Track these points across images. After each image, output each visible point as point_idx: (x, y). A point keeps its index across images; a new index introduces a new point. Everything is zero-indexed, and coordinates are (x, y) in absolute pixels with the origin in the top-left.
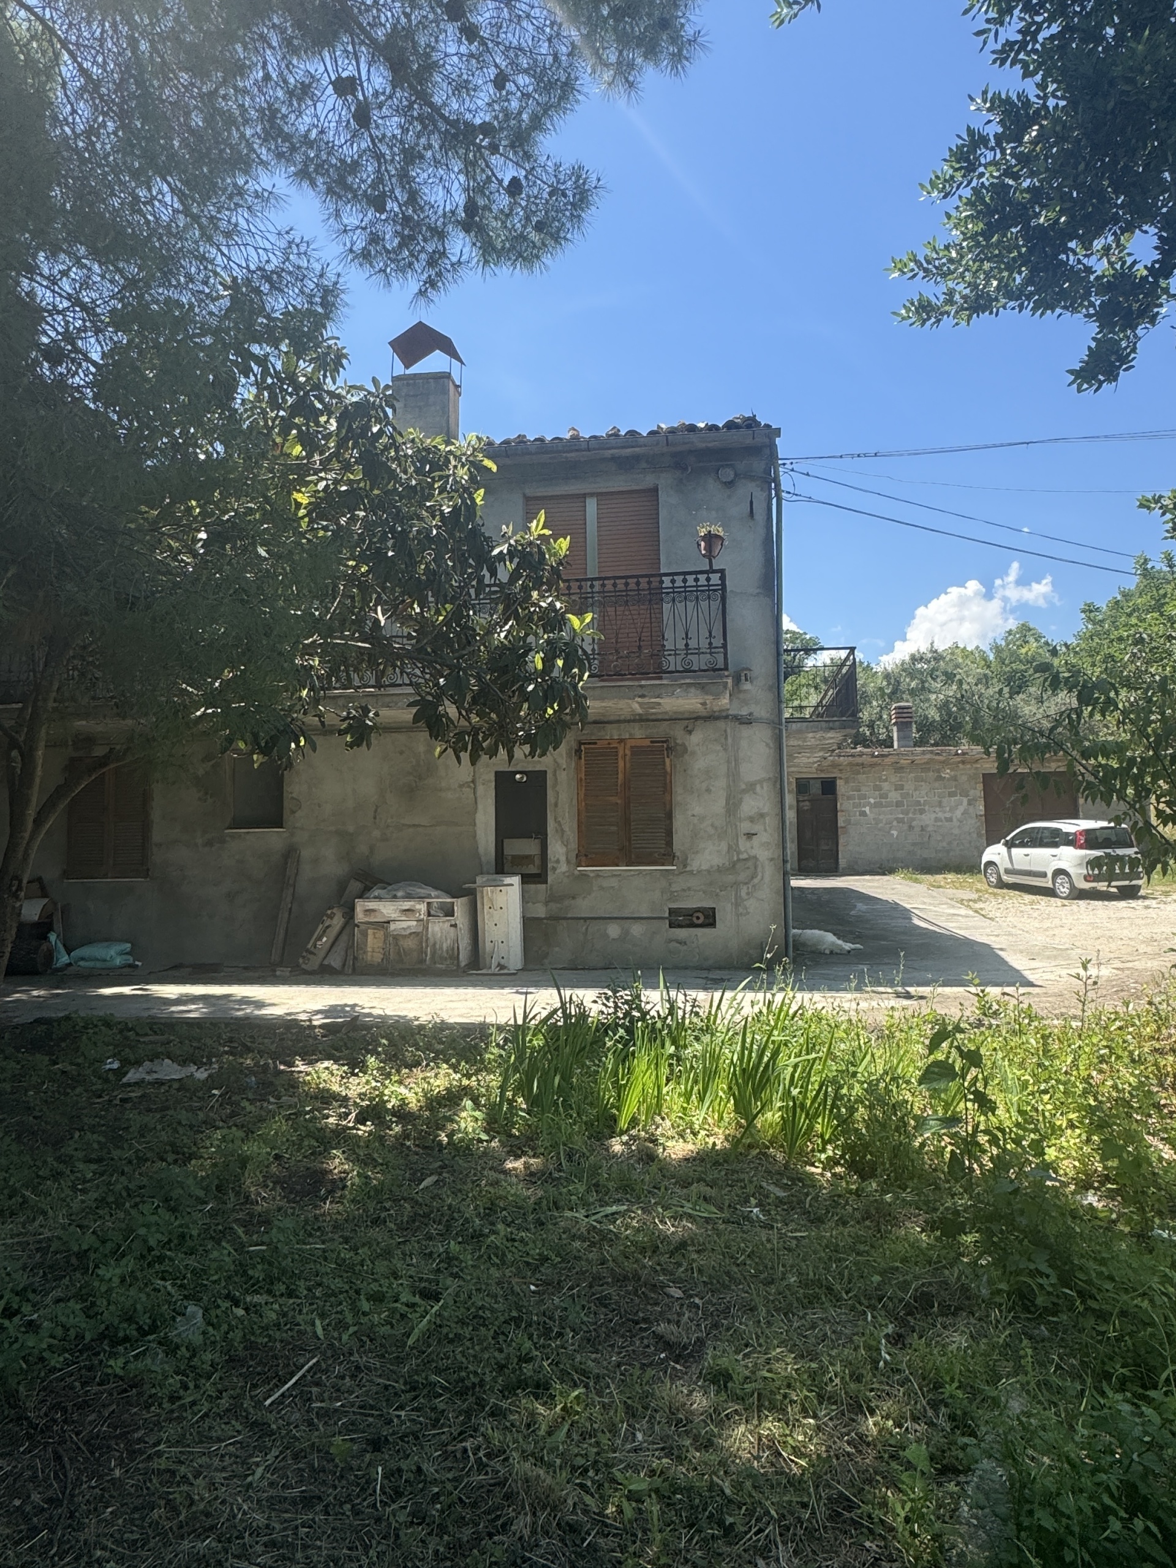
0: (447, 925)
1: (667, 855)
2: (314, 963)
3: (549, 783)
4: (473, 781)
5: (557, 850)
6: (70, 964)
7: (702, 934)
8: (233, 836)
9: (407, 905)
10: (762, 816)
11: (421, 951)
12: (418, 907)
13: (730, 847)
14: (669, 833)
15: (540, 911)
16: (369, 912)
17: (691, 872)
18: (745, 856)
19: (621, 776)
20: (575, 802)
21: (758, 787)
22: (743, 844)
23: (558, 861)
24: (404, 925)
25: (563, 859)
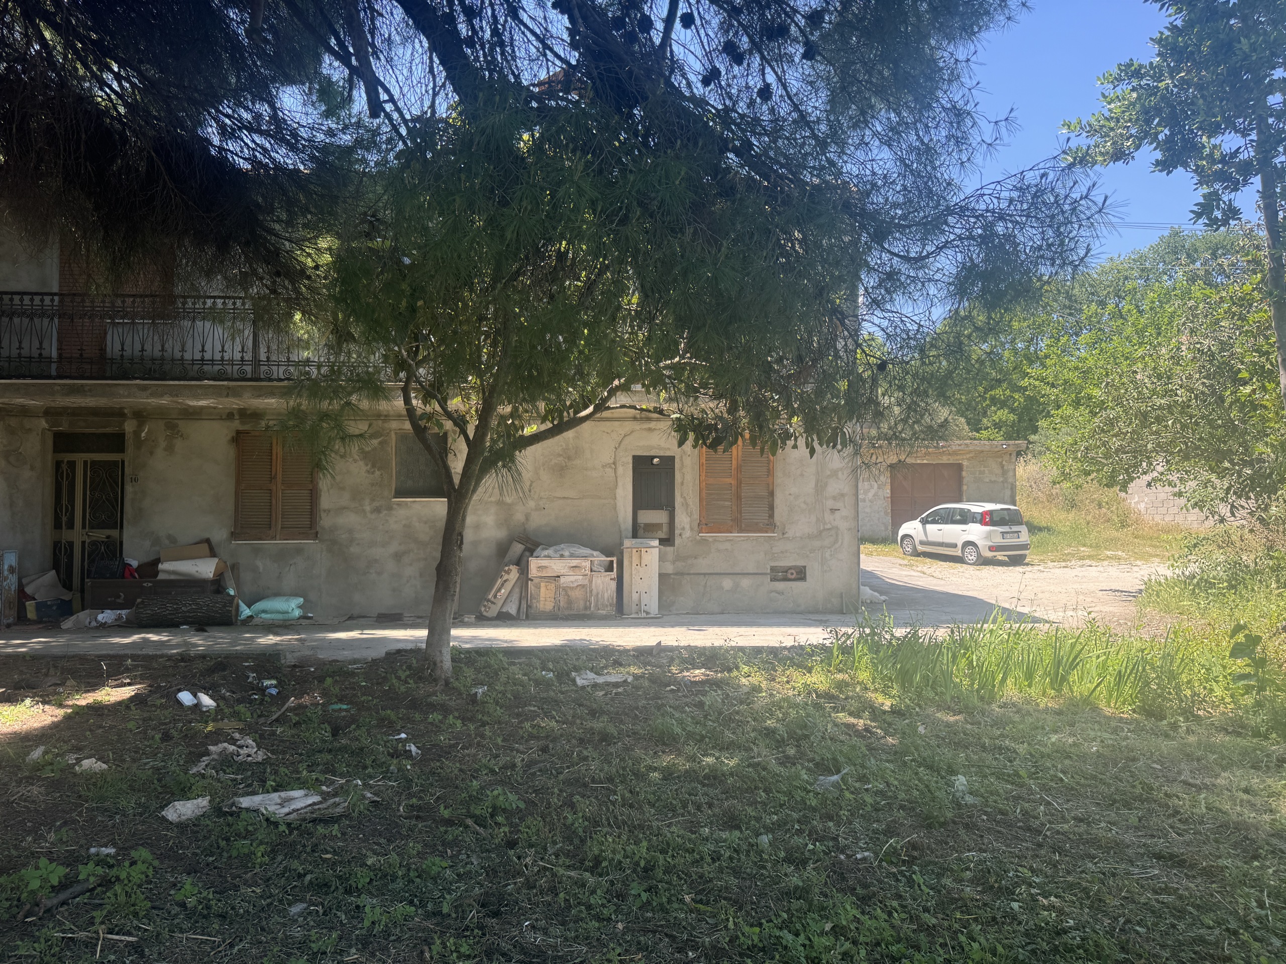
0: (608, 579)
1: (770, 525)
2: (493, 611)
3: (677, 466)
4: (614, 463)
5: (684, 520)
6: (251, 617)
7: (797, 587)
8: (399, 504)
9: (574, 562)
10: (843, 495)
11: (587, 600)
12: (584, 564)
13: (818, 520)
14: (772, 508)
15: (669, 568)
16: (540, 568)
17: (788, 538)
18: (828, 526)
19: (734, 462)
20: (697, 482)
21: (840, 473)
22: (828, 516)
23: (683, 529)
24: (572, 578)
25: (687, 527)
